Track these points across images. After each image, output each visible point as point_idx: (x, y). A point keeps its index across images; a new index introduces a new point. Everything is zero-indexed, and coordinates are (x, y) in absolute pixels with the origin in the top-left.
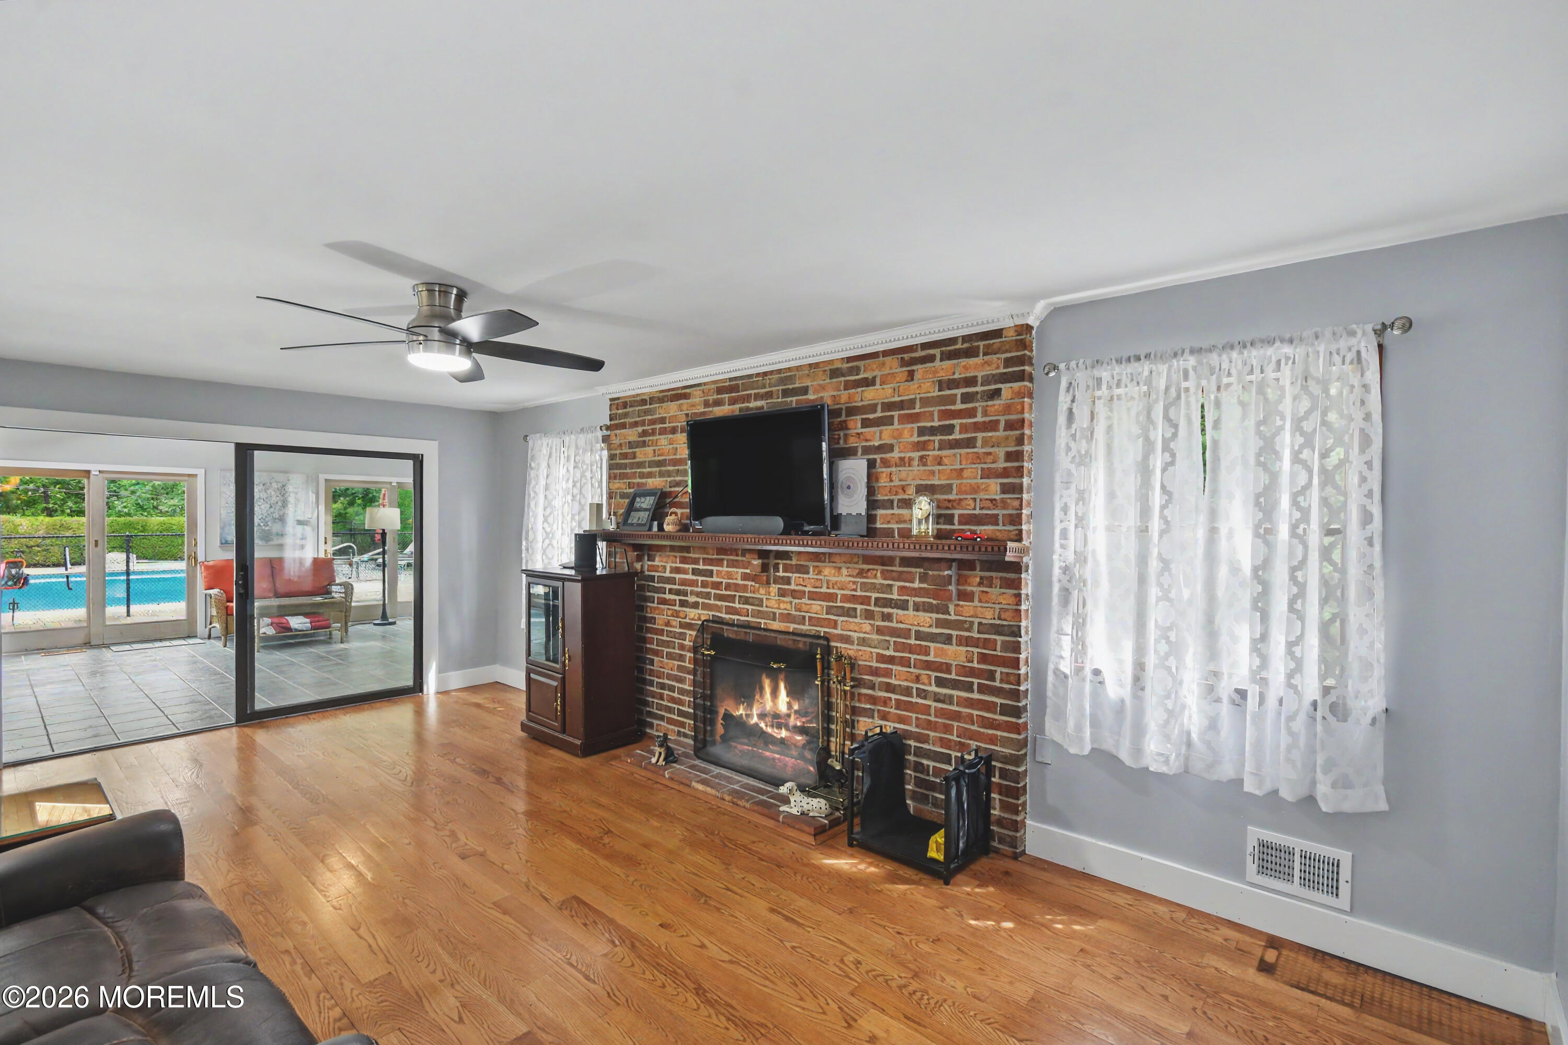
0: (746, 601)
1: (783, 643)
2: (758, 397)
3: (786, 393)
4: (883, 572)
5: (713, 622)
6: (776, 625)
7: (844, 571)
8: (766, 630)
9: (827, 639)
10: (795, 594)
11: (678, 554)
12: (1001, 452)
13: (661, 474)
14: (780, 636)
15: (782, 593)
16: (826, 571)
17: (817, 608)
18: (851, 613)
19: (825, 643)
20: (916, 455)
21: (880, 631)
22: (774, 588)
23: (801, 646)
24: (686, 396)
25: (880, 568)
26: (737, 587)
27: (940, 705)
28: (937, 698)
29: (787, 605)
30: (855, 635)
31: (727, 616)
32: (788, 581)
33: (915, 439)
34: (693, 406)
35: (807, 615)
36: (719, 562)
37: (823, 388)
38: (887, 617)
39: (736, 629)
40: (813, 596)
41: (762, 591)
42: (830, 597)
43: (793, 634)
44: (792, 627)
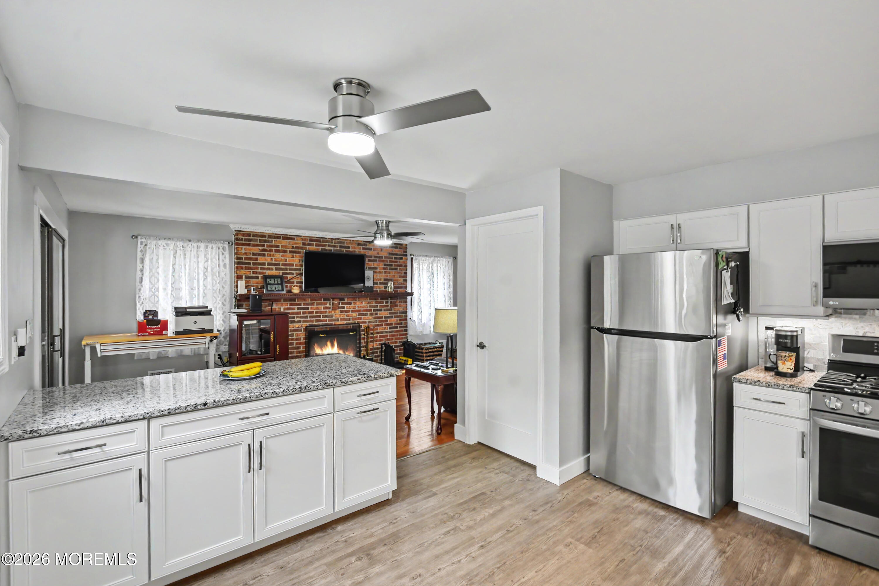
0: (326, 316)
1: (342, 328)
2: (329, 246)
3: (341, 247)
4: (375, 302)
5: (309, 326)
6: (339, 323)
7: (364, 303)
8: (335, 325)
9: (358, 323)
10: (346, 312)
11: (289, 302)
12: (403, 272)
13: (276, 269)
14: (340, 326)
15: (341, 312)
16: (358, 303)
17: (355, 315)
18: (366, 314)
19: (358, 325)
20: (383, 271)
21: (375, 318)
22: (338, 311)
23: (349, 327)
24: (293, 239)
25: (374, 301)
26: (321, 312)
27: (391, 334)
28: (390, 332)
29: (344, 315)
30: (367, 321)
31: (317, 323)
32: (344, 308)
33: (383, 266)
34: (296, 243)
35: (351, 318)
36: (313, 304)
37: (355, 248)
38: (376, 314)
39: (321, 327)
40: (353, 311)
41: (333, 312)
42: (360, 311)
43: (346, 324)
44: (345, 322)
